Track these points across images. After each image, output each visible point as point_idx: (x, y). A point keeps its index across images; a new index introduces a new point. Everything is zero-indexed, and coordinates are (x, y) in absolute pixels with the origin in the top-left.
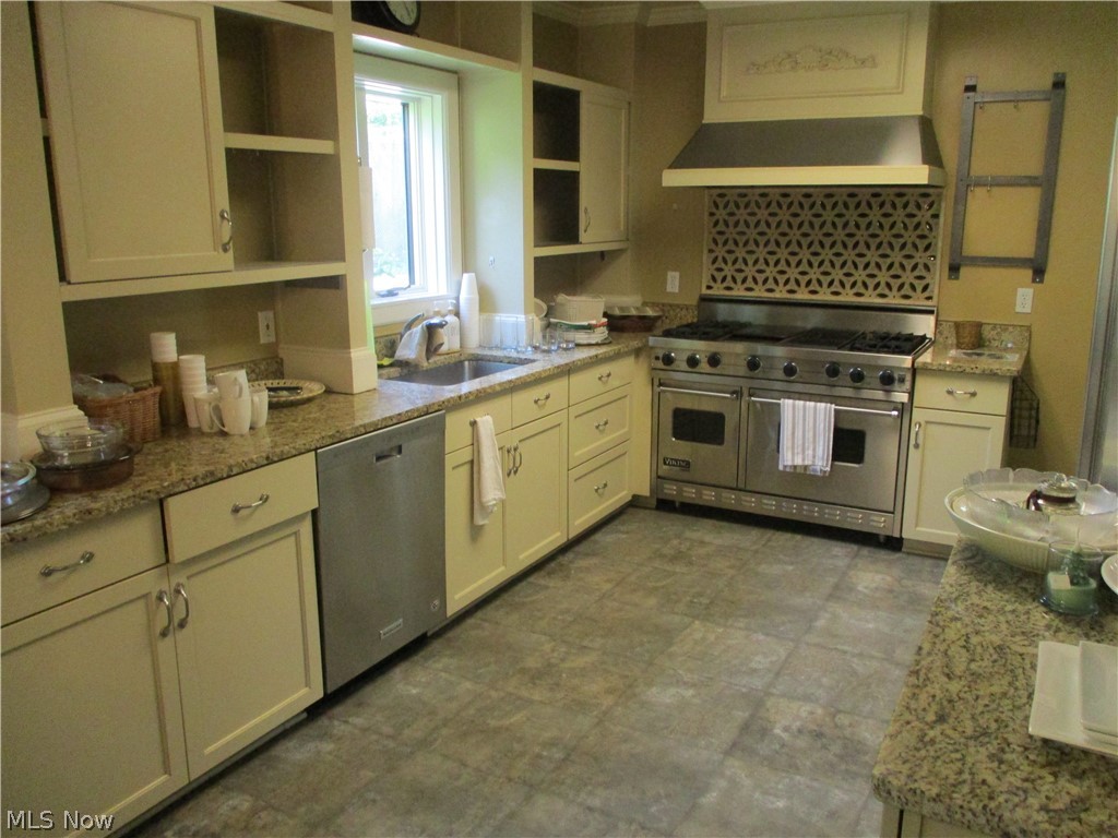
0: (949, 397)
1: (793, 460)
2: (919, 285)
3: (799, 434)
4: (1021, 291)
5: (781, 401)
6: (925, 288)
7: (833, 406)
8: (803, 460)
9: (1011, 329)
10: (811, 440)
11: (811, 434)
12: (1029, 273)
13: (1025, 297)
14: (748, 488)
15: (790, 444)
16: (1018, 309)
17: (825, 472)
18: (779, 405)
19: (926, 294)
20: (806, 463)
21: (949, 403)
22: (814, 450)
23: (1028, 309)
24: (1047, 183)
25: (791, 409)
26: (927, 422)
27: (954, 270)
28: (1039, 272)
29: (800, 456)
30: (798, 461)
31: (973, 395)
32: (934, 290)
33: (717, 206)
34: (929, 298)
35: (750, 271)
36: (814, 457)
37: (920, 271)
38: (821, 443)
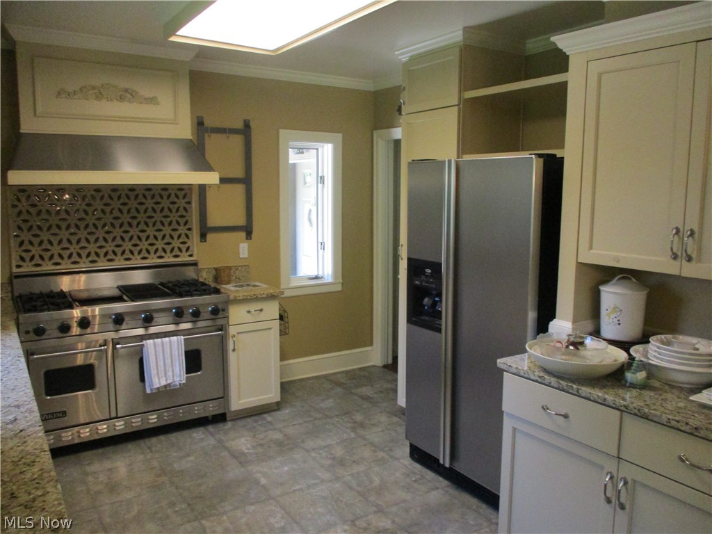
0: (249, 315)
1: (160, 383)
2: (184, 247)
3: (161, 363)
4: (242, 245)
5: (144, 342)
6: (188, 249)
7: (182, 337)
8: (166, 380)
9: (240, 268)
10: (170, 365)
11: (169, 361)
12: (243, 234)
13: (244, 249)
14: (119, 415)
15: (156, 372)
16: (241, 256)
17: (180, 384)
18: (143, 345)
19: (189, 253)
20: (169, 382)
21: (249, 318)
22: (173, 371)
23: (246, 255)
24: (247, 181)
25: (152, 347)
26: (238, 333)
27: (203, 236)
28: (249, 234)
29: (164, 378)
30: (163, 383)
31: (261, 310)
32: (195, 251)
34: (191, 256)
36: (173, 376)
37: (183, 239)
38: (177, 365)
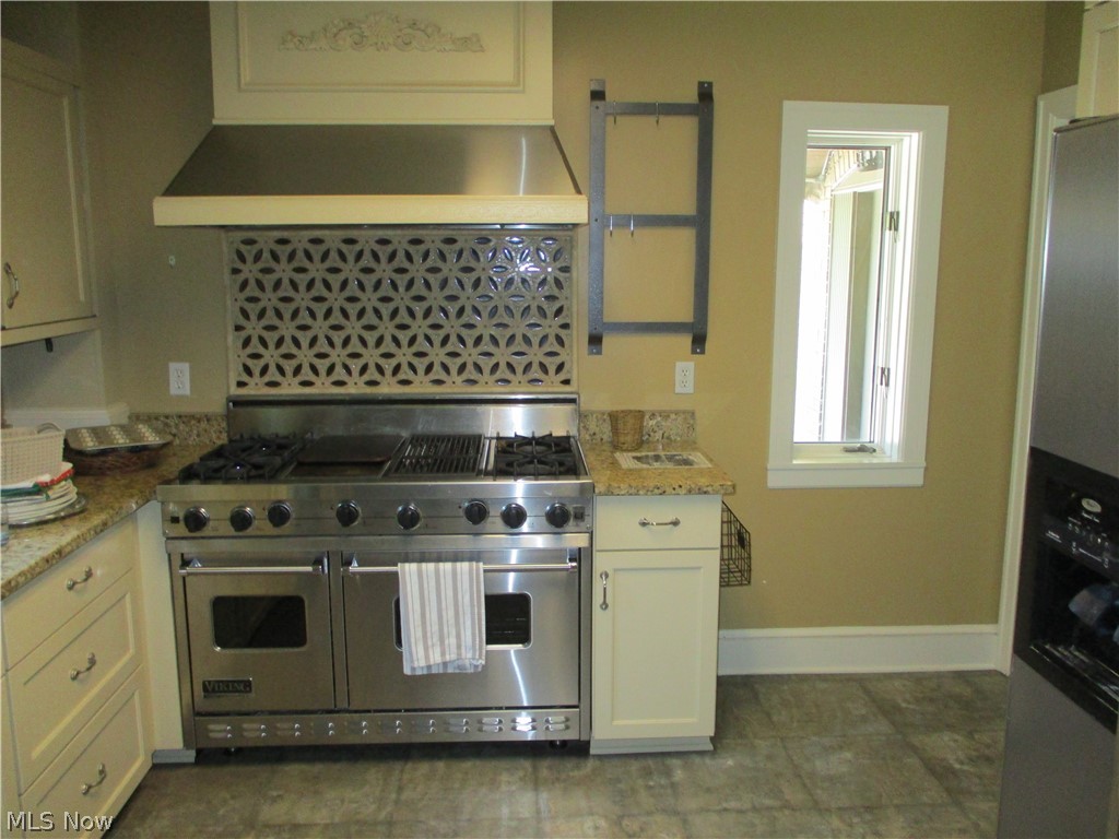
0: (644, 530)
1: (427, 657)
2: (552, 363)
3: (432, 616)
4: (680, 365)
5: (399, 568)
6: (560, 368)
7: (481, 565)
8: (443, 654)
9: (673, 416)
10: (452, 621)
11: (451, 613)
12: (686, 341)
13: (685, 372)
14: (352, 708)
15: (420, 634)
16: (678, 389)
17: (476, 667)
18: (396, 574)
19: (562, 376)
20: (448, 658)
21: (644, 538)
22: (458, 636)
23: (690, 389)
24: (700, 222)
25: (415, 578)
26: (615, 570)
27: (595, 340)
28: (699, 342)
29: (438, 650)
30: (436, 658)
31: (675, 523)
32: (573, 371)
33: (242, 258)
34: (566, 382)
35: (305, 356)
36: (459, 647)
37: (551, 346)
38: (468, 623)
